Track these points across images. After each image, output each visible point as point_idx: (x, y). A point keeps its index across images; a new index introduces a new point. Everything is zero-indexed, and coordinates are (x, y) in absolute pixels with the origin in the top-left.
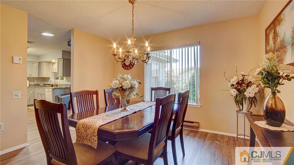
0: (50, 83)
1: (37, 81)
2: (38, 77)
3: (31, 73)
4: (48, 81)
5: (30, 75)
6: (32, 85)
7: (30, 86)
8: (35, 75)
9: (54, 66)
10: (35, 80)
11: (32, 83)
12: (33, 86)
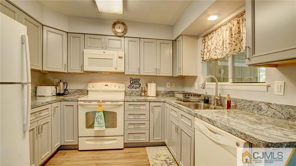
0: (199, 93)
1: (171, 85)
2: (171, 75)
3: (158, 67)
4: (192, 85)
5: (156, 69)
6: (162, 93)
7: (157, 95)
8: (166, 71)
9: (210, 43)
10: (167, 83)
11: (162, 89)
12: (163, 95)
